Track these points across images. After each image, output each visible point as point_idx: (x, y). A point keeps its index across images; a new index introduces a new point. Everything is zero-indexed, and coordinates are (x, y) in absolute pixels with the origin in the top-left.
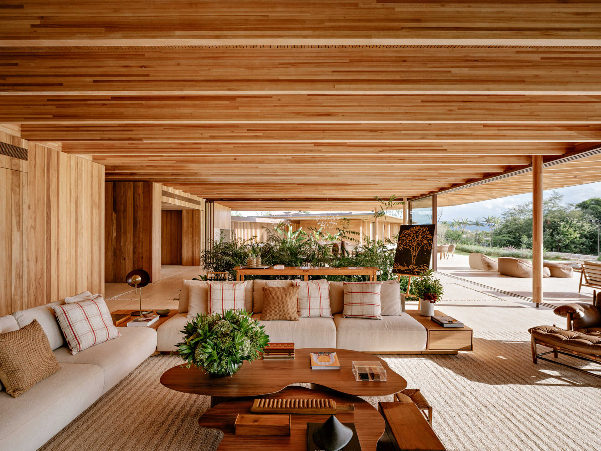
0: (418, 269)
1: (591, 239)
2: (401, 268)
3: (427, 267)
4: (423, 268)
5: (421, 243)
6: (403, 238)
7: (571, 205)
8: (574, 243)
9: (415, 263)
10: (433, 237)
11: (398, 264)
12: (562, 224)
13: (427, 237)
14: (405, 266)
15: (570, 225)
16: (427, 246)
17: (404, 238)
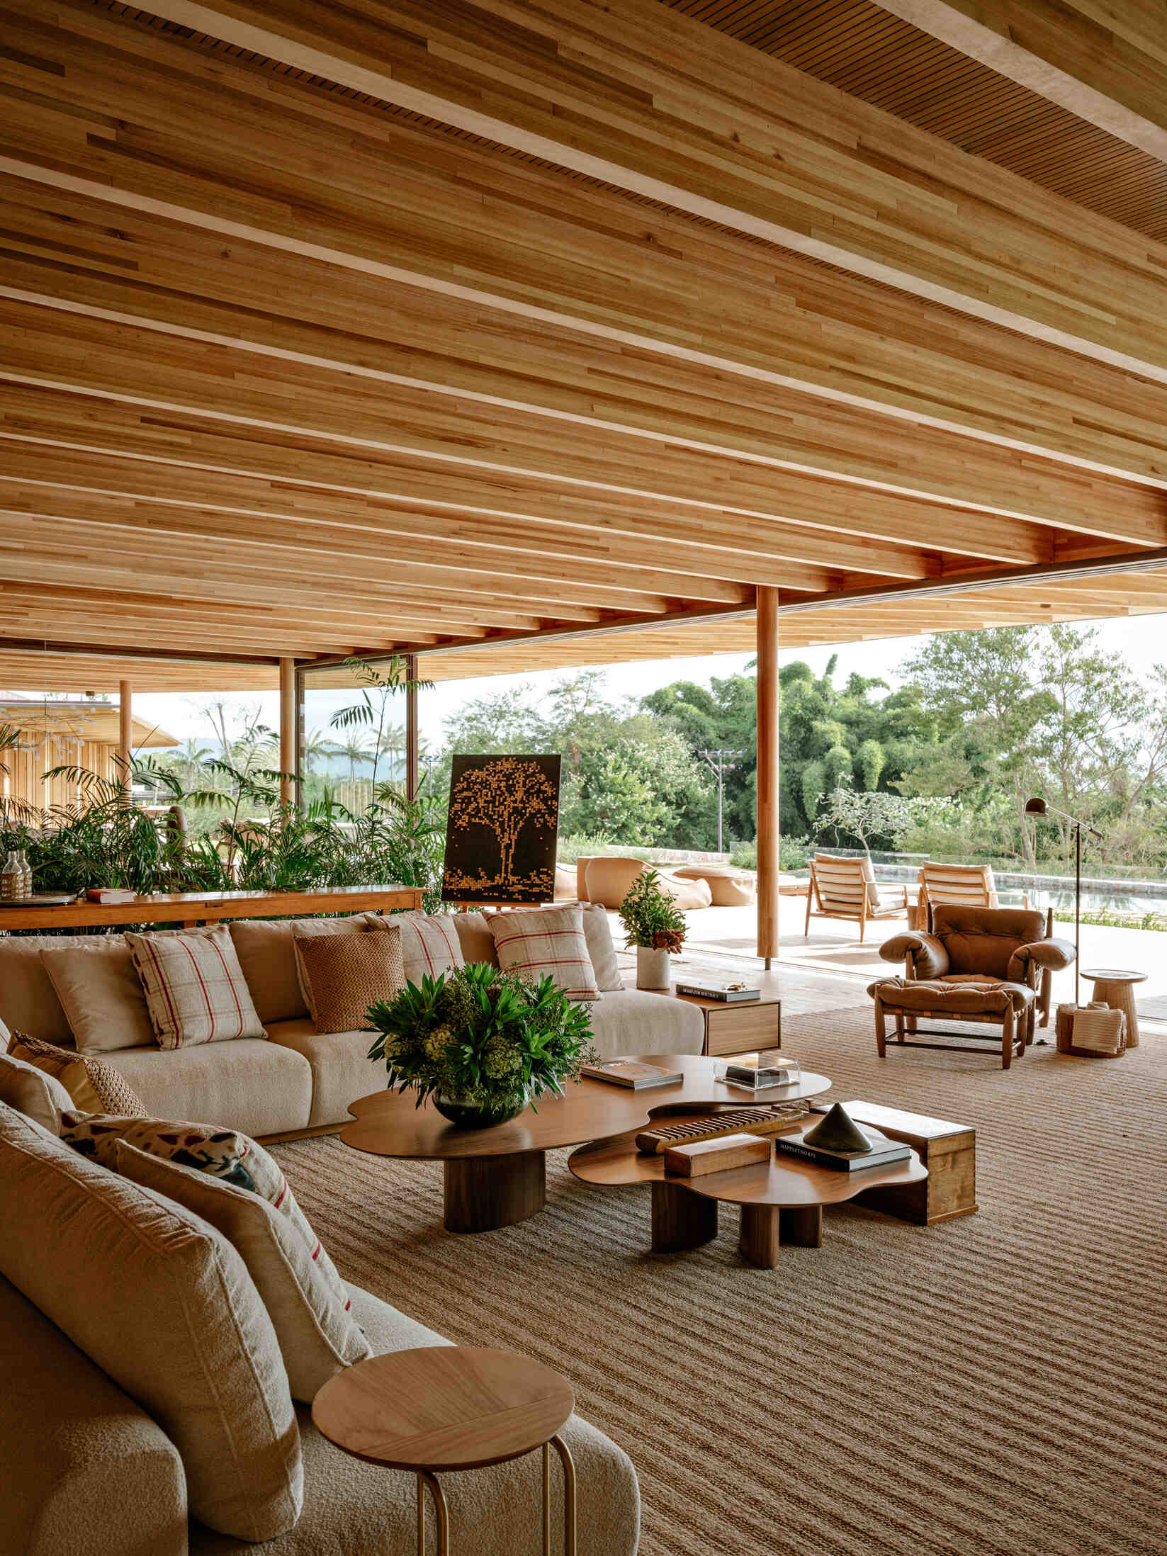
0: (524, 885)
1: (679, 806)
2: (467, 883)
3: (548, 875)
4: (537, 881)
5: (526, 808)
6: (466, 794)
7: (632, 700)
8: (640, 819)
9: (511, 866)
10: (557, 792)
11: (459, 872)
12: (611, 757)
13: (539, 791)
14: (481, 878)
15: (629, 763)
16: (543, 816)
17: (470, 794)
